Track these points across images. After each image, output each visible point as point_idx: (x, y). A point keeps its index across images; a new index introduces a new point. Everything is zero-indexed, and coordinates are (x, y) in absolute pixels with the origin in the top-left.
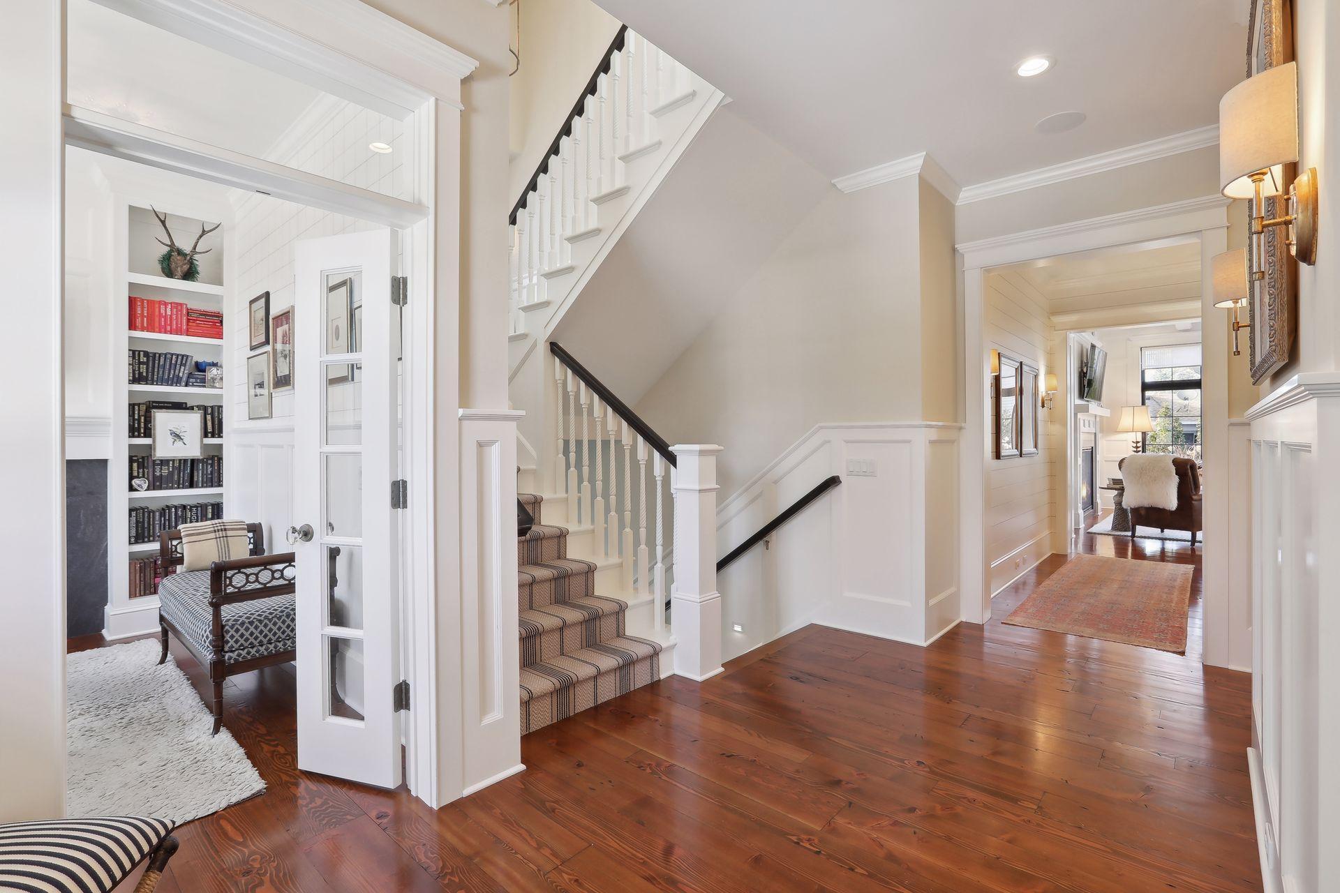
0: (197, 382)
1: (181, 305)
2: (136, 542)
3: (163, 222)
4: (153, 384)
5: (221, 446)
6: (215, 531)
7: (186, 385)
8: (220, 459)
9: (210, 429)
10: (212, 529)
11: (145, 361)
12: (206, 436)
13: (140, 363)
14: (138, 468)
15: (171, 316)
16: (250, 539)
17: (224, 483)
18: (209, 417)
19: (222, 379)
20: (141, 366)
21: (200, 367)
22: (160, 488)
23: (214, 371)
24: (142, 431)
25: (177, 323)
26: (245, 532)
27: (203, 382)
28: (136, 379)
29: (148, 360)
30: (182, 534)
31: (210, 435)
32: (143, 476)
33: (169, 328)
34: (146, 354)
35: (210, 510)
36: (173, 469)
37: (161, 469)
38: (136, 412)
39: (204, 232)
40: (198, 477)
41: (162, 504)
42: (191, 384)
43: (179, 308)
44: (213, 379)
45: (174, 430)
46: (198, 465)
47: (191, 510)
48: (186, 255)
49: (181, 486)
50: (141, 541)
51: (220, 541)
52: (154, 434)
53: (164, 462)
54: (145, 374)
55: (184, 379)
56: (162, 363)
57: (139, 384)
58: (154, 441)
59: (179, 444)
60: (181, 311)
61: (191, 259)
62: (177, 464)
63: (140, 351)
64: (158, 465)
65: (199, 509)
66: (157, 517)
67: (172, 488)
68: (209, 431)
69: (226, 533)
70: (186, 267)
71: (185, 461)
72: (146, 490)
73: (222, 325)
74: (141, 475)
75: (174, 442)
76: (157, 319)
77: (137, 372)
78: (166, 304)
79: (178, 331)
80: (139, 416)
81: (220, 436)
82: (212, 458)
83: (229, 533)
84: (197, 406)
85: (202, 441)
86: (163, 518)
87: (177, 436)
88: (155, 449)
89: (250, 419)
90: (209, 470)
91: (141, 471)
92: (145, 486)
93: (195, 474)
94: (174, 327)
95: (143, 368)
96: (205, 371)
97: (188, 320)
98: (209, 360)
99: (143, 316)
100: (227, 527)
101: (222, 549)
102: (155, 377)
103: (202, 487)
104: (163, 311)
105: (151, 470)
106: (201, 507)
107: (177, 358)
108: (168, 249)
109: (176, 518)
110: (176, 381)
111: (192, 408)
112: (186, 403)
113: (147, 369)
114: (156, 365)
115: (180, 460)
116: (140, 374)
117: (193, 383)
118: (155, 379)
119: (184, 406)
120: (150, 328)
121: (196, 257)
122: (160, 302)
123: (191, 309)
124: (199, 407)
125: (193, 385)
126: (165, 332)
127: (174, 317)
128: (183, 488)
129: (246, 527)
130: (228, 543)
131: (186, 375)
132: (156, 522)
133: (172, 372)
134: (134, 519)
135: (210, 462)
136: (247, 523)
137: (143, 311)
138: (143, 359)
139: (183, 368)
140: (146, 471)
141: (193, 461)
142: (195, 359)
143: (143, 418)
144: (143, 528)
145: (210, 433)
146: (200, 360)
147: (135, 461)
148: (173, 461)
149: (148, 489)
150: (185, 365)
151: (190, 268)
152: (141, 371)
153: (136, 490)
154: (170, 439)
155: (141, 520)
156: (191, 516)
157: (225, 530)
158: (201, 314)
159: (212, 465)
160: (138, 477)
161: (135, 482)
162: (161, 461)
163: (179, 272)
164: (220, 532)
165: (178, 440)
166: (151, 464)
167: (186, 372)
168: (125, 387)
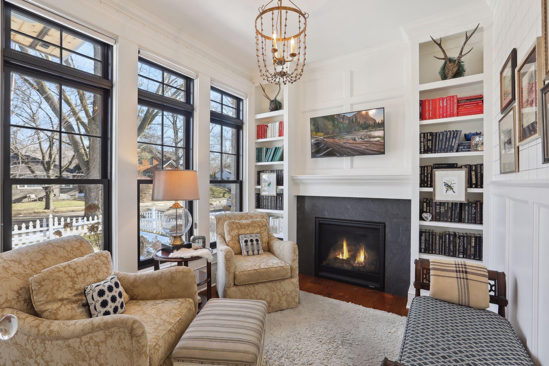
0: (465, 149)
1: (453, 97)
2: (425, 252)
3: (440, 45)
4: (435, 153)
5: (481, 194)
6: (457, 271)
7: (457, 151)
8: (481, 204)
9: (474, 181)
10: (455, 269)
11: (431, 138)
12: (471, 187)
13: (428, 140)
14: (427, 206)
15: (446, 106)
16: (492, 286)
17: (484, 222)
18: (473, 173)
19: (482, 144)
20: (429, 142)
21: (468, 138)
22: (439, 220)
23: (477, 139)
24: (429, 183)
25: (450, 111)
26: (486, 280)
27: (469, 148)
28: (425, 150)
29: (432, 138)
30: (431, 267)
31: (474, 186)
32: (429, 212)
33: (445, 114)
34: (431, 134)
35: (474, 240)
36: (447, 208)
37: (440, 208)
38: (426, 171)
39: (467, 39)
40: (465, 215)
41: (441, 231)
42: (460, 150)
43: (452, 99)
44: (477, 145)
45: (447, 182)
46: (465, 208)
47: (459, 238)
48: (455, 61)
49: (453, 220)
50: (427, 252)
51: (461, 281)
52: (434, 185)
53: (442, 204)
54: (430, 147)
55: (456, 147)
56: (441, 138)
57: (427, 153)
58: (434, 190)
59: (450, 192)
60: (453, 101)
61: (459, 62)
62: (450, 206)
63: (427, 133)
64: (438, 205)
65: (465, 238)
66: (437, 239)
67: (447, 221)
68: (473, 183)
69: (467, 276)
70: (455, 69)
71: (456, 204)
72: (430, 221)
73: (483, 104)
74: (428, 211)
75: (447, 191)
76: (438, 110)
77: (426, 147)
78: (443, 99)
79: (452, 115)
80: (427, 174)
81: (482, 187)
82: (476, 203)
83: (470, 276)
84: (465, 166)
85: (466, 190)
86: (441, 240)
87: (449, 187)
88: (435, 195)
89: (501, 173)
90: (474, 211)
91: (428, 208)
92: (430, 218)
93: (463, 213)
94: (449, 113)
95: (430, 143)
96: (470, 140)
97: (458, 106)
98: (473, 132)
99: (429, 110)
100: (468, 270)
101: (461, 288)
102: (437, 148)
103: (468, 223)
104: (441, 105)
105: (434, 208)
106: (467, 237)
107: (451, 134)
108: (443, 62)
109: (449, 241)
110: (451, 150)
111: (461, 167)
112: (457, 164)
113: (432, 143)
114: (437, 140)
115: (452, 203)
116: (428, 147)
117: (461, 149)
118: (437, 149)
119: (455, 166)
120: (434, 117)
121: (462, 59)
122: (439, 99)
123: (460, 98)
124: (466, 166)
125: (462, 151)
126: (443, 117)
127: (448, 106)
128: (454, 222)
129: (487, 274)
130: (468, 285)
131: (456, 145)
132: (437, 242)
133: (447, 143)
134: (423, 238)
135: (474, 205)
136: (489, 269)
137: (429, 107)
138: (430, 138)
139: (454, 140)
140: (431, 208)
141: (461, 204)
142: (463, 133)
143: (429, 175)
144: (429, 244)
145: (474, 184)
146: (467, 133)
147: (424, 202)
148: (448, 203)
149: (432, 220)
150: (456, 138)
151: (459, 69)
152: (428, 145)
153: (425, 220)
154: (444, 188)
155: (428, 239)
156: (460, 242)
157: (466, 272)
158: (467, 100)
159: (476, 208)
160: (426, 212)
161: (424, 215)
162: (440, 203)
163: (451, 74)
164: (461, 274)
165: (449, 189)
166: (434, 204)
167: (456, 142)
168: (418, 156)
